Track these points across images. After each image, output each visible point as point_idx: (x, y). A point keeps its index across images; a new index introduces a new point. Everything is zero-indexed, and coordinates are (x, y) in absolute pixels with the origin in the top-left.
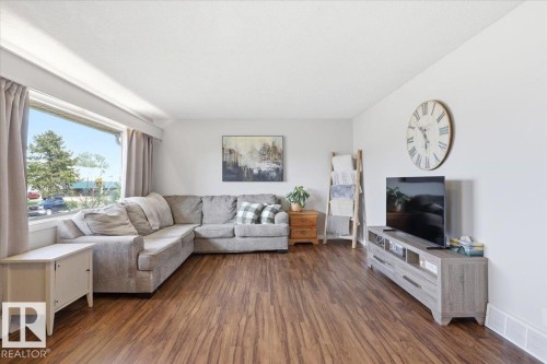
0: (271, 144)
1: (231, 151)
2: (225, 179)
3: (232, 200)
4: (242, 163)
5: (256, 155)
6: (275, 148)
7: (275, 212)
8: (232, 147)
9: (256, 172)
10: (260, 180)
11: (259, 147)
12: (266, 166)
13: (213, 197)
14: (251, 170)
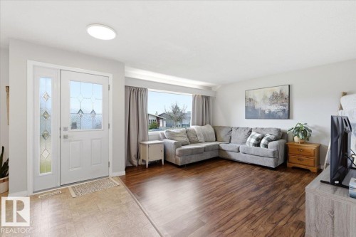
0: (279, 93)
1: (250, 100)
2: (247, 118)
3: (248, 131)
4: (257, 107)
5: (267, 101)
6: (282, 94)
7: (270, 140)
8: (251, 97)
9: (267, 112)
10: (269, 118)
11: (269, 95)
12: (274, 108)
13: (238, 128)
14: (264, 112)
